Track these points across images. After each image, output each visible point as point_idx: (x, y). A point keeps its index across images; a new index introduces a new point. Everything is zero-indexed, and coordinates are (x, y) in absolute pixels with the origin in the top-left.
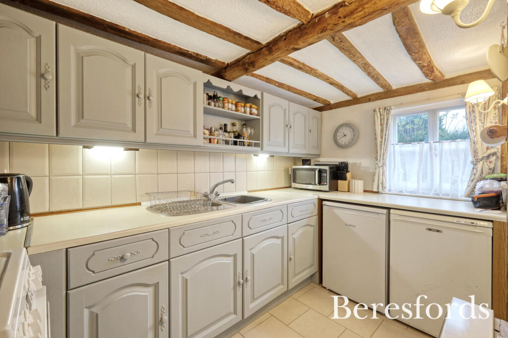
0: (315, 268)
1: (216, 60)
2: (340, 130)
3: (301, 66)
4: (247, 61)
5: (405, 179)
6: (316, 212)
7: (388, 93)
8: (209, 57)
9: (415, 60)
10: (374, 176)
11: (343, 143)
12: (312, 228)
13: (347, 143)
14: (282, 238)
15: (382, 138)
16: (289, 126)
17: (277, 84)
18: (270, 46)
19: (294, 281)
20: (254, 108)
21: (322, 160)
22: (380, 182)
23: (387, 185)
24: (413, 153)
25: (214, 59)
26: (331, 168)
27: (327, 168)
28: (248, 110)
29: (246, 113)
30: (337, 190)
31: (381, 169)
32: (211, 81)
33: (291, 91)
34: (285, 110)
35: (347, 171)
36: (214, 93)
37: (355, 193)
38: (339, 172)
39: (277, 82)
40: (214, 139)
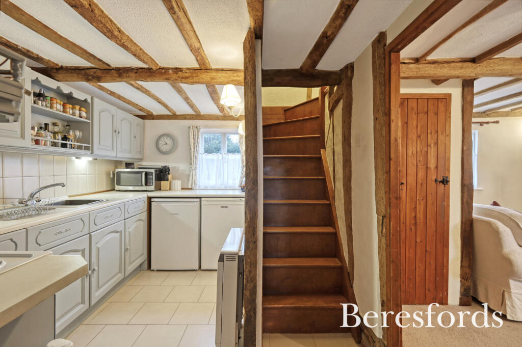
0: (145, 256)
1: (49, 61)
2: (162, 139)
3: (140, 87)
4: (92, 73)
5: (209, 179)
6: (145, 208)
7: (198, 116)
8: (42, 56)
9: (215, 104)
10: (189, 176)
11: (164, 150)
12: (143, 222)
13: (168, 150)
14: (120, 232)
15: (194, 148)
16: (117, 132)
17: (109, 92)
18: (121, 71)
19: (130, 268)
20: (83, 111)
21: (145, 164)
22: (193, 181)
23: (198, 183)
24: (213, 160)
25: (47, 59)
26: (156, 171)
27: (153, 171)
28: (77, 112)
29: (75, 116)
30: (160, 190)
31: (194, 172)
32: (40, 79)
33: (121, 100)
34: (113, 116)
35: (169, 174)
36: (40, 91)
37: (175, 190)
38: (162, 174)
39: (109, 90)
40: (42, 140)
